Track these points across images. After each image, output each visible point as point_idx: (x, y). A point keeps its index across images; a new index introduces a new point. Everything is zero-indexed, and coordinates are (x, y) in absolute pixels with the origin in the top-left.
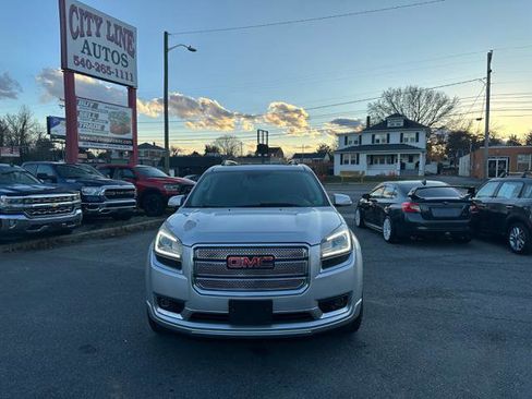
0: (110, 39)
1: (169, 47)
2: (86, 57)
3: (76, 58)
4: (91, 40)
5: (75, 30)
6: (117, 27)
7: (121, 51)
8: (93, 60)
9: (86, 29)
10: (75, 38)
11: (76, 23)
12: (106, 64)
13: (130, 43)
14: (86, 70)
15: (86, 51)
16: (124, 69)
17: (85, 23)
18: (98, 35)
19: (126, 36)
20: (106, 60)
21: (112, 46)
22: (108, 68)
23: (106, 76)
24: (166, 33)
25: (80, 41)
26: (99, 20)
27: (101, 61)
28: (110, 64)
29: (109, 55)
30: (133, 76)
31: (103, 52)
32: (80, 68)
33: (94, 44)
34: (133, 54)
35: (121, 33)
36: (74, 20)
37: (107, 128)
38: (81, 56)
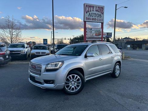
0: (96, 11)
1: (117, 9)
2: (89, 17)
3: (87, 18)
4: (92, 12)
5: (87, 11)
6: (98, 7)
7: (99, 13)
8: (91, 17)
9: (90, 10)
10: (87, 13)
11: (87, 9)
12: (95, 18)
13: (102, 11)
14: (89, 21)
15: (89, 16)
16: (100, 18)
17: (90, 9)
18: (93, 11)
19: (101, 9)
20: (95, 17)
21: (97, 13)
22: (95, 19)
23: (95, 21)
24: (116, 5)
25: (88, 13)
26: (93, 7)
27: (94, 17)
28: (96, 17)
29: (96, 15)
30: (103, 20)
31: (94, 15)
32: (88, 20)
33: (92, 13)
34: (103, 14)
35: (100, 9)
36: (88, 8)
37: (94, 35)
38: (88, 17)
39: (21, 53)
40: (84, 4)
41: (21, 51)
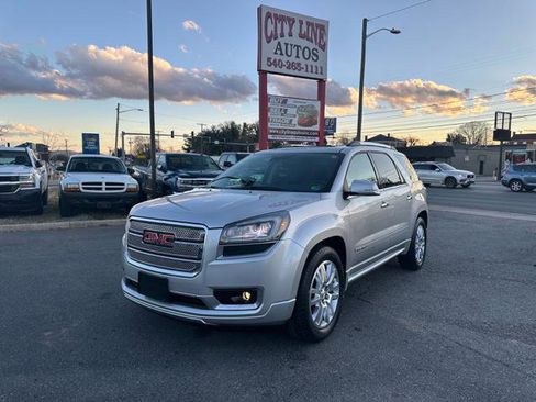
0: (301, 36)
1: (367, 34)
2: (278, 57)
3: (269, 59)
4: (287, 39)
5: (269, 35)
6: (309, 24)
7: (312, 46)
8: (285, 59)
9: (279, 32)
10: (269, 42)
11: (271, 28)
12: (297, 60)
13: (321, 37)
14: (278, 70)
15: (279, 52)
16: (314, 64)
17: (279, 26)
18: (290, 35)
19: (317, 32)
20: (297, 57)
21: (304, 43)
22: (299, 64)
23: (296, 73)
24: (365, 21)
25: (274, 43)
26: (291, 21)
27: (293, 59)
28: (301, 60)
29: (300, 52)
30: (323, 70)
31: (294, 51)
32: (272, 68)
33: (287, 44)
34: (324, 47)
35: (313, 29)
36: (272, 23)
37: (295, 121)
38: (274, 57)
39: (18, 186)
40: (260, 9)
41: (17, 178)
